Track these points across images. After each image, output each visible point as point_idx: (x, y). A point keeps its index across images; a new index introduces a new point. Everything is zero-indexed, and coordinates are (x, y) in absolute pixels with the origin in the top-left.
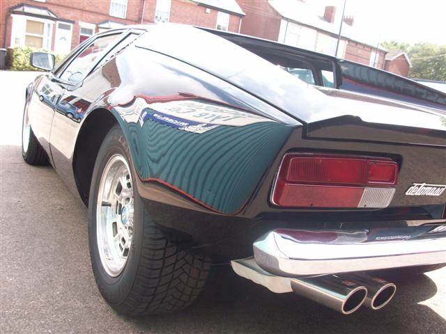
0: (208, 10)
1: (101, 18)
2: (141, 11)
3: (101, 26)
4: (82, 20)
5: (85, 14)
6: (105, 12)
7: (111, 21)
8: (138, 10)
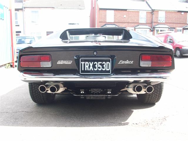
0: (183, 13)
1: (136, 24)
2: (152, 19)
3: (136, 28)
4: (128, 27)
5: (129, 24)
6: (137, 22)
7: (140, 25)
8: (151, 19)
